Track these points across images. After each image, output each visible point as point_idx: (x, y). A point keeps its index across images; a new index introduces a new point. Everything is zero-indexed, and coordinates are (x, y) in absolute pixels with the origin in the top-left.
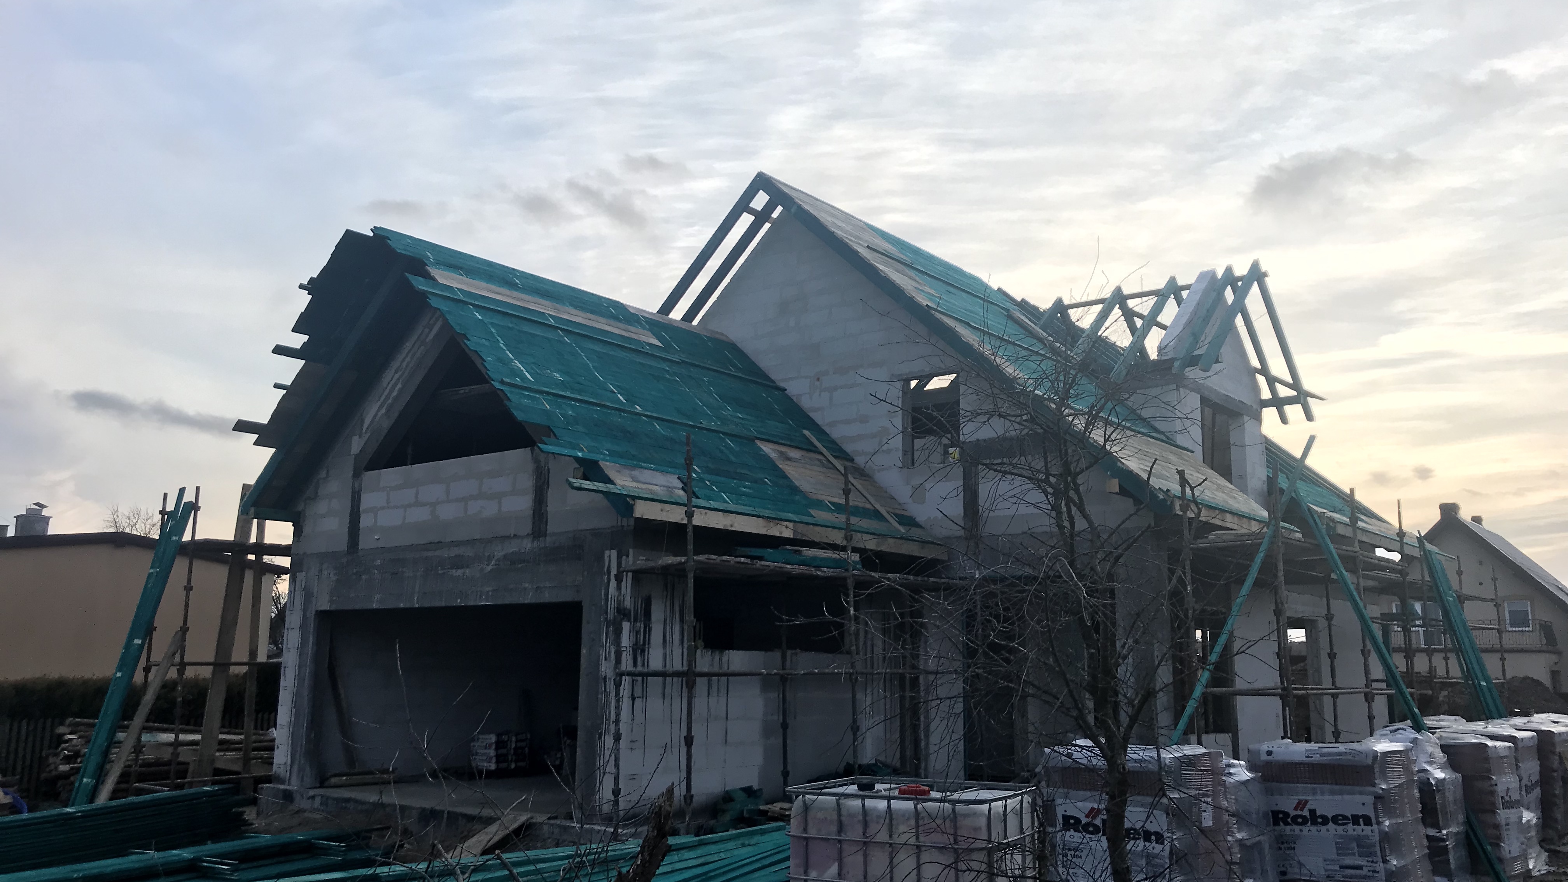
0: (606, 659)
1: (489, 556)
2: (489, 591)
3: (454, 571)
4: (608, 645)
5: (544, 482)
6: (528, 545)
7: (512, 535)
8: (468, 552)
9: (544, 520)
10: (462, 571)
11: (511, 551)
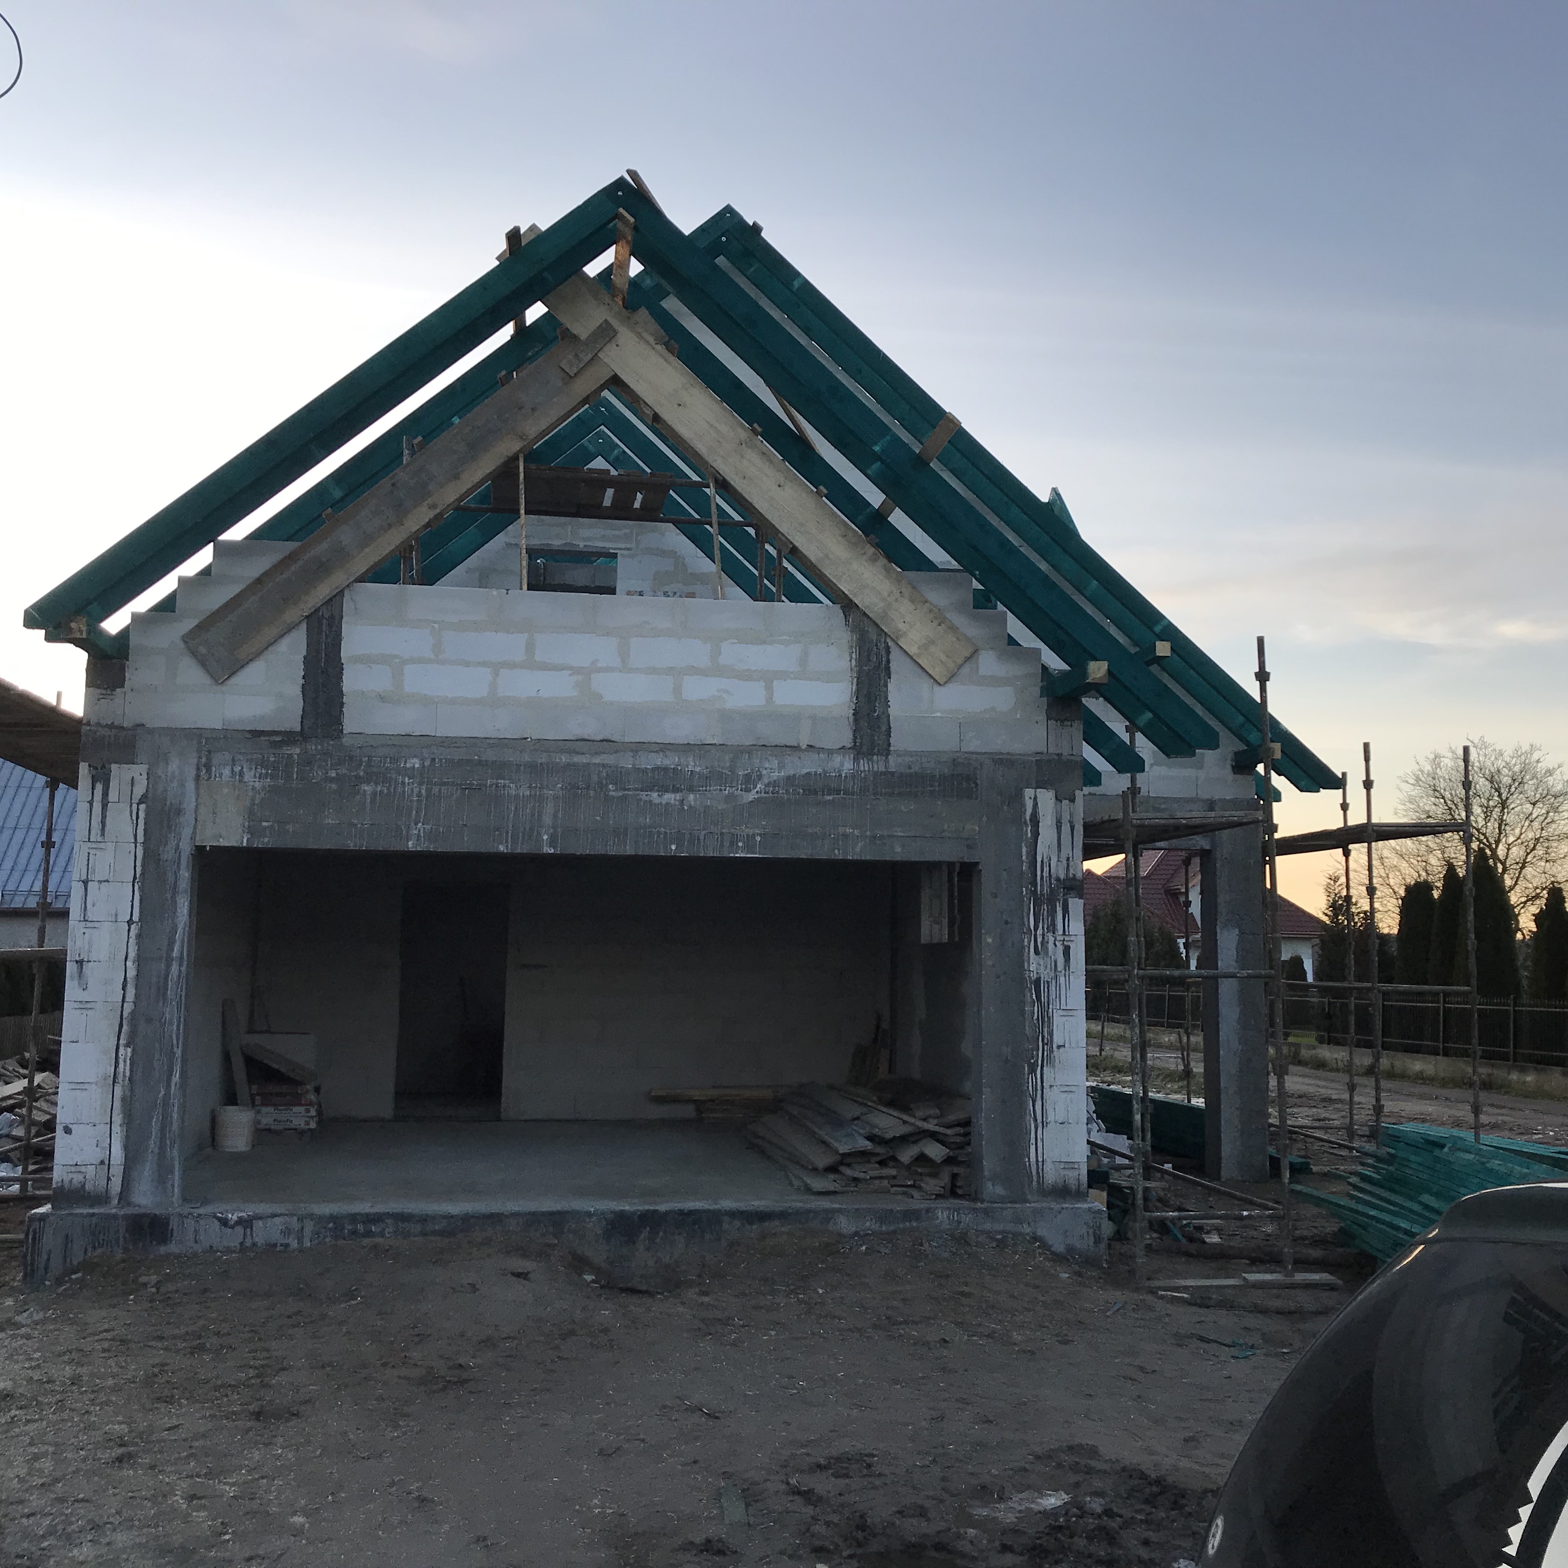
0: (1037, 952)
1: (748, 777)
2: (754, 836)
3: (655, 795)
4: (1040, 932)
5: (878, 667)
6: (847, 765)
7: (804, 747)
8: (692, 764)
9: (884, 728)
10: (678, 796)
11: (805, 771)
